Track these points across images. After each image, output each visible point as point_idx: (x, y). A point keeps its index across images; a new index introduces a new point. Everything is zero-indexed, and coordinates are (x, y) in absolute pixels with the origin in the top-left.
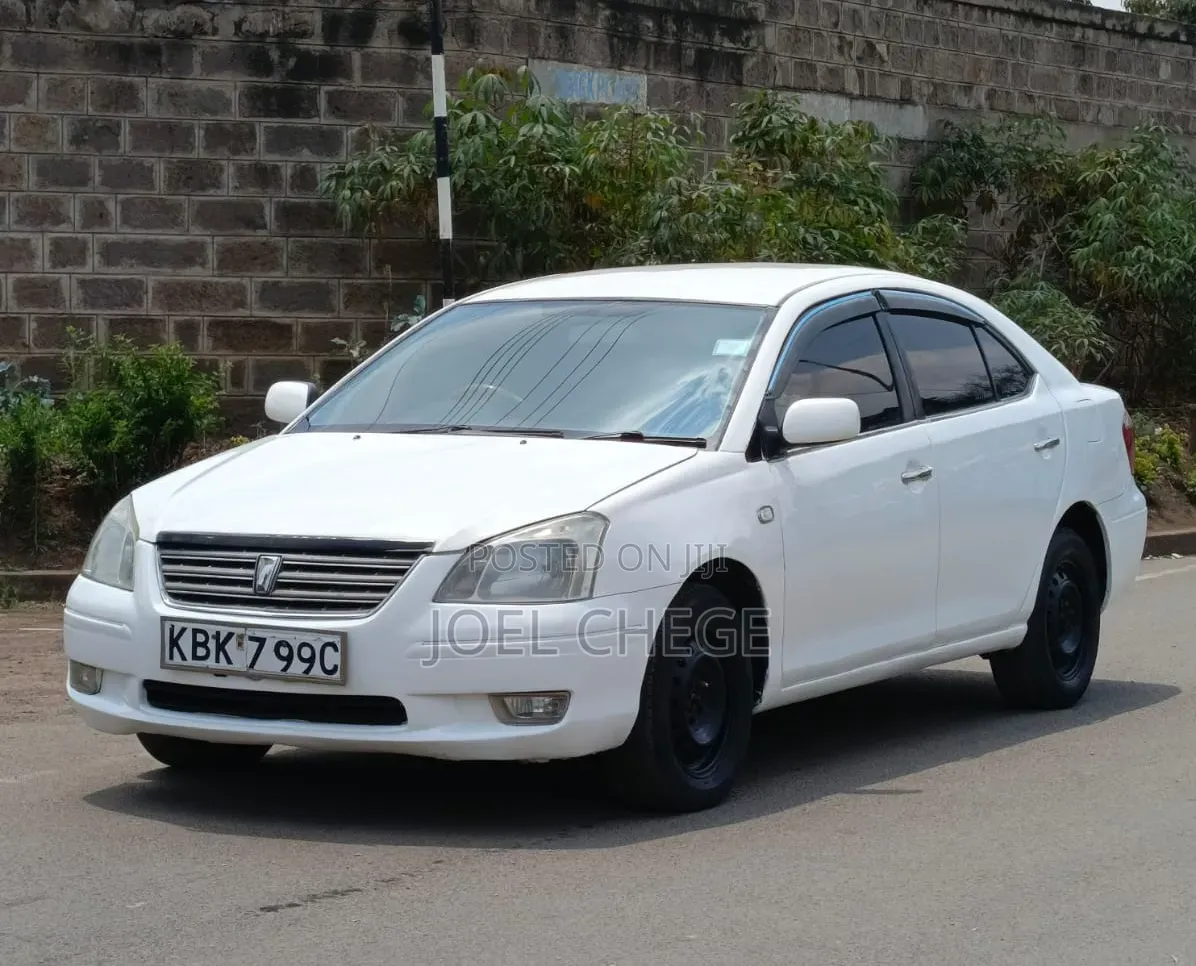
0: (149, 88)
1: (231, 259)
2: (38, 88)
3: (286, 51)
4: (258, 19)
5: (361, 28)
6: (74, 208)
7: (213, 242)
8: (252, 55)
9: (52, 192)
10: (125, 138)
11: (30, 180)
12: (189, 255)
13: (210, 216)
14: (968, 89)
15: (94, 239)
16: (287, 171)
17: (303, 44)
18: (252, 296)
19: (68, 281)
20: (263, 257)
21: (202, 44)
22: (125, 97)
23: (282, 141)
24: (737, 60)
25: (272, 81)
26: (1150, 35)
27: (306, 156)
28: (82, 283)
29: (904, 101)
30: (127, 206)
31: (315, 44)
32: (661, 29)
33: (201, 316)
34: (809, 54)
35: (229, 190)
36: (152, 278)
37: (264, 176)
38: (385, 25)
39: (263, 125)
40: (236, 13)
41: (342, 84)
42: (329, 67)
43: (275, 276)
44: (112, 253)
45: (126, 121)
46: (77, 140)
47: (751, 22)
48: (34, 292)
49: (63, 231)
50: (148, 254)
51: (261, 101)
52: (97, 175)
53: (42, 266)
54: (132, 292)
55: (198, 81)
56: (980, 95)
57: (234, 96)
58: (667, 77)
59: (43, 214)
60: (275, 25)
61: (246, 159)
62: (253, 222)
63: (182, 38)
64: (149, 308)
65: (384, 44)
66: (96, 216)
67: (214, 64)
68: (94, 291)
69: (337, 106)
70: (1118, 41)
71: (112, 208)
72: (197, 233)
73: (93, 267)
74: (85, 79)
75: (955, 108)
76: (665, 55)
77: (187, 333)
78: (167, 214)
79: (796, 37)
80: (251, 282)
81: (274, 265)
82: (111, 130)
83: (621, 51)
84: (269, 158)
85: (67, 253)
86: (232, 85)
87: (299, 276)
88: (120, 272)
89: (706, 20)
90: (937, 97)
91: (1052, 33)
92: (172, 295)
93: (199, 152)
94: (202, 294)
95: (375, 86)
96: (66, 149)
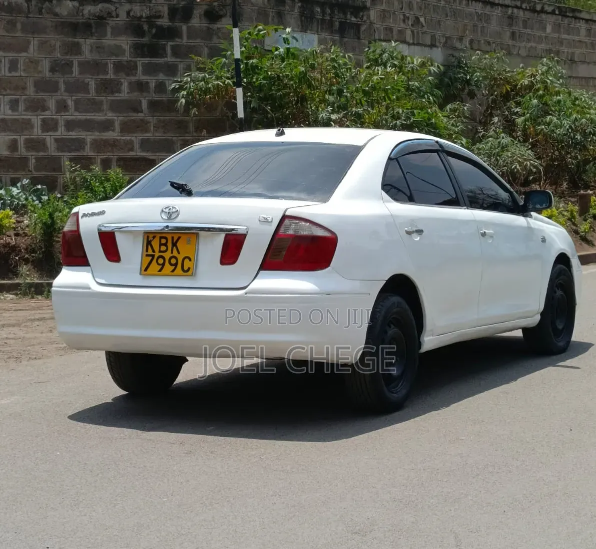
0: (87, 44)
1: (127, 128)
2: (34, 44)
3: (151, 25)
4: (138, 10)
5: (186, 14)
6: (52, 104)
7: (118, 120)
8: (135, 27)
9: (42, 95)
10: (76, 69)
11: (31, 90)
12: (107, 126)
13: (117, 107)
14: (461, 39)
15: (62, 119)
16: (152, 85)
17: (160, 22)
18: (137, 146)
19: (49, 139)
20: (141, 126)
21: (111, 22)
22: (75, 49)
23: (150, 70)
24: (358, 27)
25: (145, 40)
26: (542, 11)
27: (161, 77)
28: (56, 140)
29: (433, 46)
30: (77, 102)
31: (164, 22)
32: (324, 13)
33: (113, 155)
34: (390, 23)
35: (125, 94)
36: (89, 137)
37: (141, 87)
38: (198, 12)
39: (141, 62)
40: (127, 7)
41: (178, 41)
42: (171, 33)
43: (148, 135)
44: (70, 125)
45: (76, 60)
46: (52, 70)
47: (364, 8)
48: (35, 145)
49: (47, 114)
50: (87, 126)
51: (140, 50)
52: (62, 87)
53: (37, 132)
54: (79, 144)
55: (109, 41)
56: (466, 41)
57: (126, 48)
58: (326, 35)
59: (37, 106)
60: (146, 13)
61: (133, 79)
62: (137, 109)
63: (101, 19)
64: (88, 152)
65: (197, 22)
66: (62, 107)
67: (117, 32)
68: (62, 144)
69: (176, 52)
70: (528, 14)
71: (70, 103)
72: (110, 115)
73: (61, 132)
74: (56, 40)
75: (455, 49)
76: (326, 25)
77: (106, 164)
78: (96, 106)
79: (384, 15)
80: (136, 138)
81: (147, 131)
82: (69, 64)
83: (306, 23)
84: (144, 78)
85: (49, 126)
86: (125, 42)
87: (159, 135)
88: (73, 135)
89: (344, 8)
90: (447, 44)
91: (498, 11)
92: (99, 146)
93: (111, 75)
94: (113, 145)
95: (193, 42)
96: (48, 74)
